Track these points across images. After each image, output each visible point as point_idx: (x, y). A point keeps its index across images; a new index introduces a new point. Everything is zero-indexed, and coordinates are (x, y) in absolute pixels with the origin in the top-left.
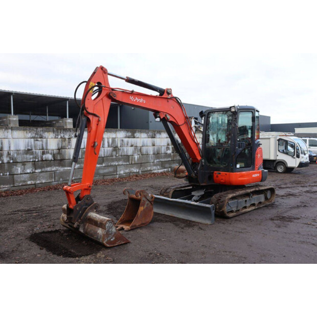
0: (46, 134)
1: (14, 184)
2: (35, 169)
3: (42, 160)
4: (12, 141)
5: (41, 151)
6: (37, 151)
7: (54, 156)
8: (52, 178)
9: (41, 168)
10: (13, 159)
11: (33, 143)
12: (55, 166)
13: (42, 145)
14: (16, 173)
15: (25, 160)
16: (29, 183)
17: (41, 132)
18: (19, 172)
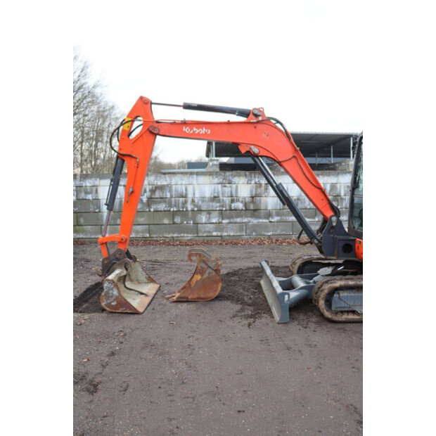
0: (236, 180)
1: (197, 233)
2: (222, 219)
3: (231, 210)
4: (197, 187)
5: (230, 198)
6: (225, 198)
7: (245, 205)
8: (242, 230)
9: (229, 218)
10: (197, 207)
11: (220, 189)
12: (247, 217)
13: (231, 191)
14: (200, 222)
15: (211, 209)
16: (214, 234)
17: (230, 177)
18: (204, 222)
